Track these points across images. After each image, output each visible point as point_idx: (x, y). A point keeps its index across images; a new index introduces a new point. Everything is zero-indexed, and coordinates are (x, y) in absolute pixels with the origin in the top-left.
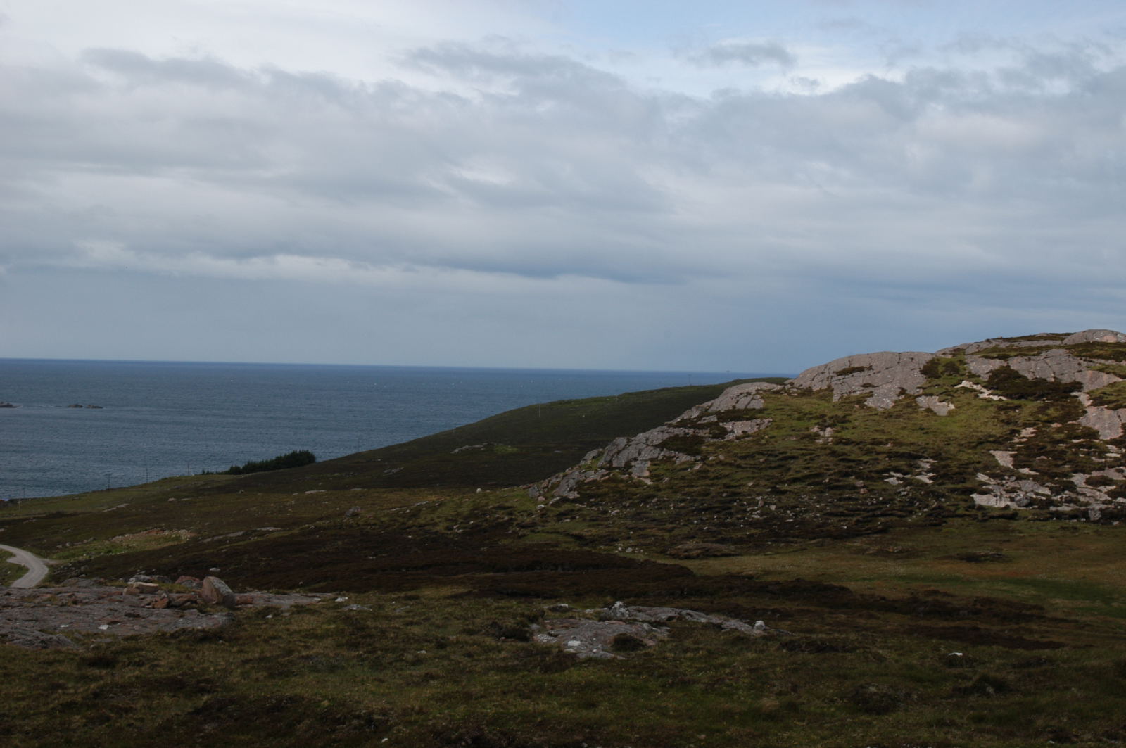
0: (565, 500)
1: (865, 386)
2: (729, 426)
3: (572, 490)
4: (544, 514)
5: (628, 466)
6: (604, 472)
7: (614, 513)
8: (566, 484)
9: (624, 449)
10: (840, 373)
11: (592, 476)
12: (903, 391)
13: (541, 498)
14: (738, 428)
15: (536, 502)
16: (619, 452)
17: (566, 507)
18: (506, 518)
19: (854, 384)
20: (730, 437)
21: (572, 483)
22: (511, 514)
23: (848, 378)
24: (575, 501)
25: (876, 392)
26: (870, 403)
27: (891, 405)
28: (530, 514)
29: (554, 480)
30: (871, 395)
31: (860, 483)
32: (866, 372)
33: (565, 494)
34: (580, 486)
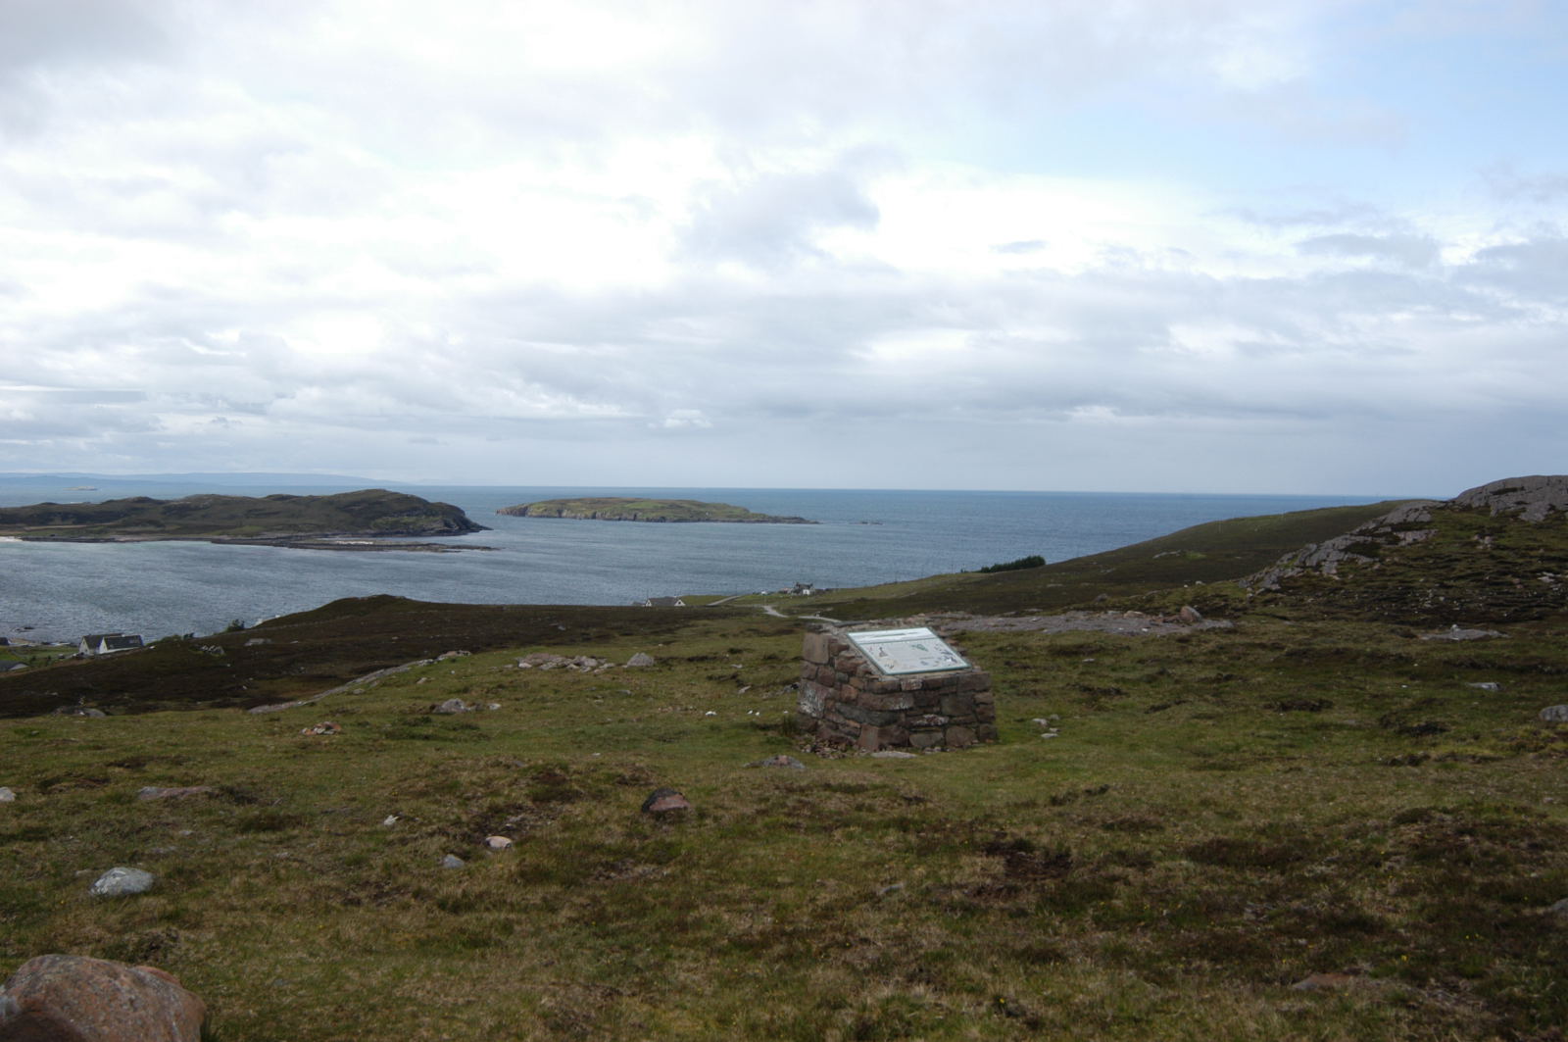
0: (1268, 591)
1: (1519, 503)
2: (1401, 535)
3: (1274, 583)
4: (1252, 601)
5: (1318, 567)
6: (1299, 569)
7: (1310, 600)
8: (1269, 578)
9: (1315, 552)
10: (1495, 493)
11: (1290, 573)
12: (1552, 507)
13: (1249, 589)
14: (1410, 537)
15: (1245, 592)
16: (1311, 555)
17: (1269, 596)
18: (1223, 603)
19: (1510, 501)
20: (1403, 543)
21: (1273, 577)
22: (1225, 600)
23: (1504, 498)
24: (1277, 591)
25: (1528, 508)
26: (1523, 517)
27: (1542, 518)
28: (1241, 601)
29: (1258, 576)
30: (1524, 510)
31: (1516, 580)
32: (1519, 493)
33: (1269, 586)
34: (1280, 580)
